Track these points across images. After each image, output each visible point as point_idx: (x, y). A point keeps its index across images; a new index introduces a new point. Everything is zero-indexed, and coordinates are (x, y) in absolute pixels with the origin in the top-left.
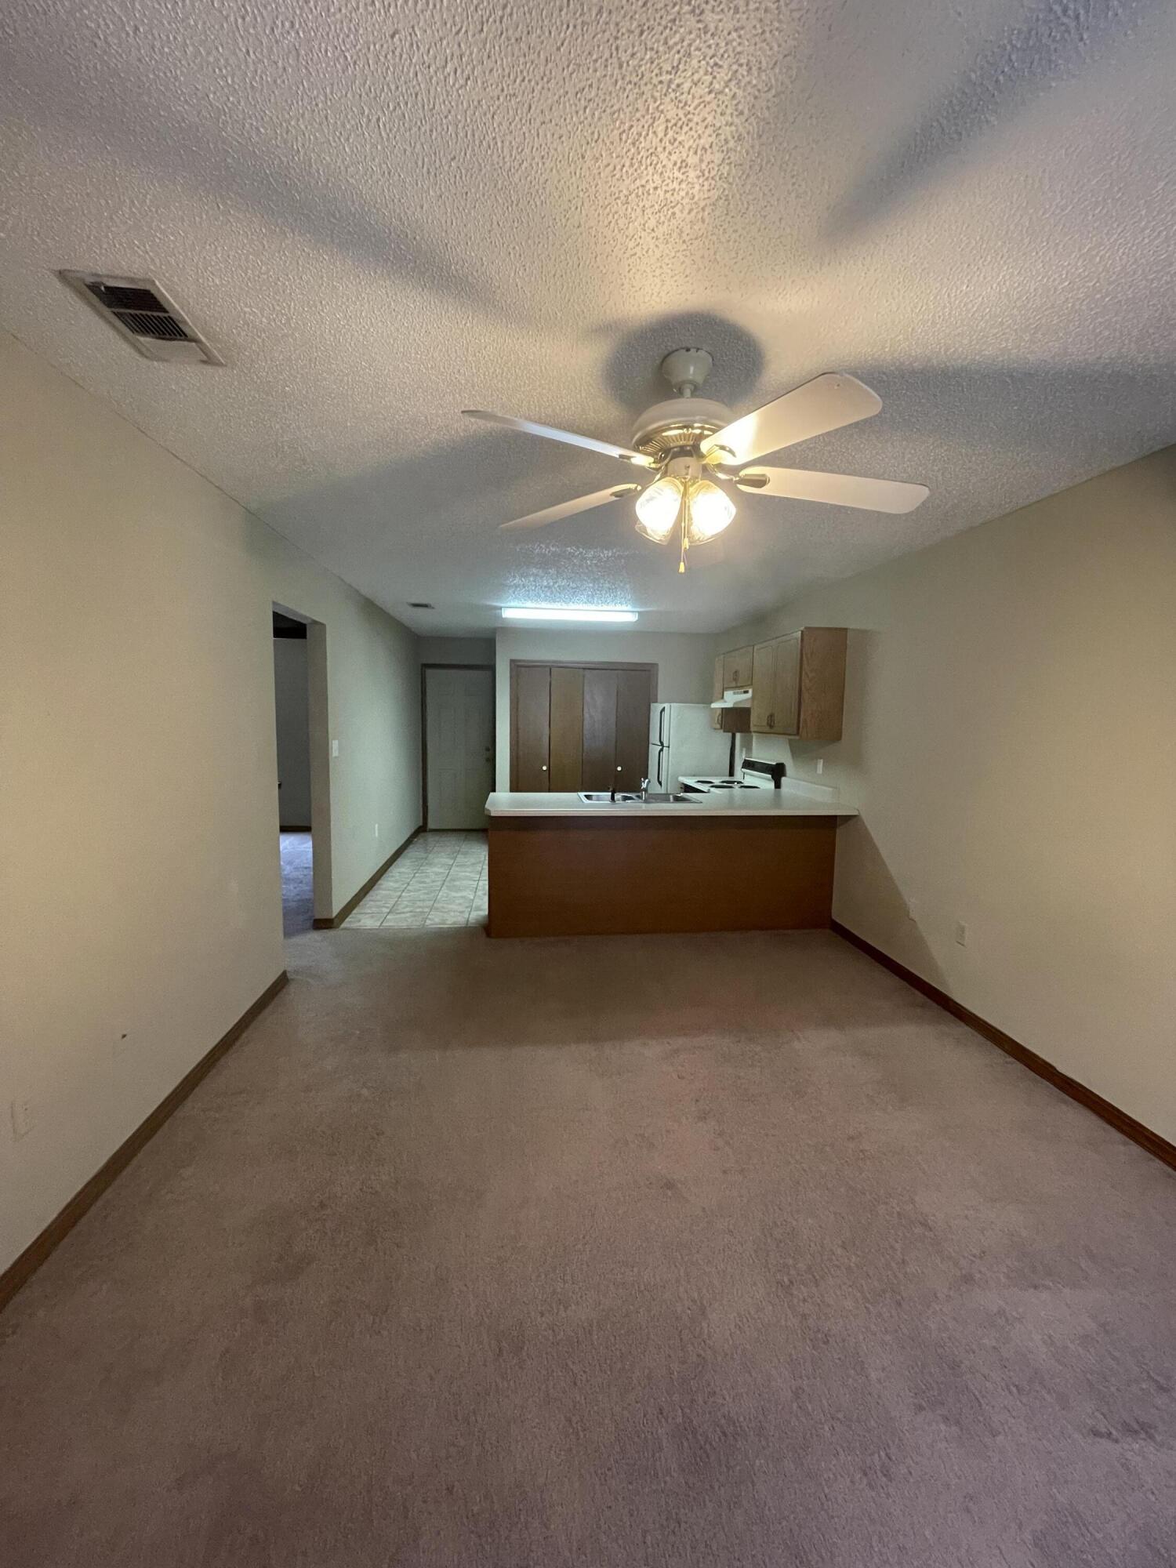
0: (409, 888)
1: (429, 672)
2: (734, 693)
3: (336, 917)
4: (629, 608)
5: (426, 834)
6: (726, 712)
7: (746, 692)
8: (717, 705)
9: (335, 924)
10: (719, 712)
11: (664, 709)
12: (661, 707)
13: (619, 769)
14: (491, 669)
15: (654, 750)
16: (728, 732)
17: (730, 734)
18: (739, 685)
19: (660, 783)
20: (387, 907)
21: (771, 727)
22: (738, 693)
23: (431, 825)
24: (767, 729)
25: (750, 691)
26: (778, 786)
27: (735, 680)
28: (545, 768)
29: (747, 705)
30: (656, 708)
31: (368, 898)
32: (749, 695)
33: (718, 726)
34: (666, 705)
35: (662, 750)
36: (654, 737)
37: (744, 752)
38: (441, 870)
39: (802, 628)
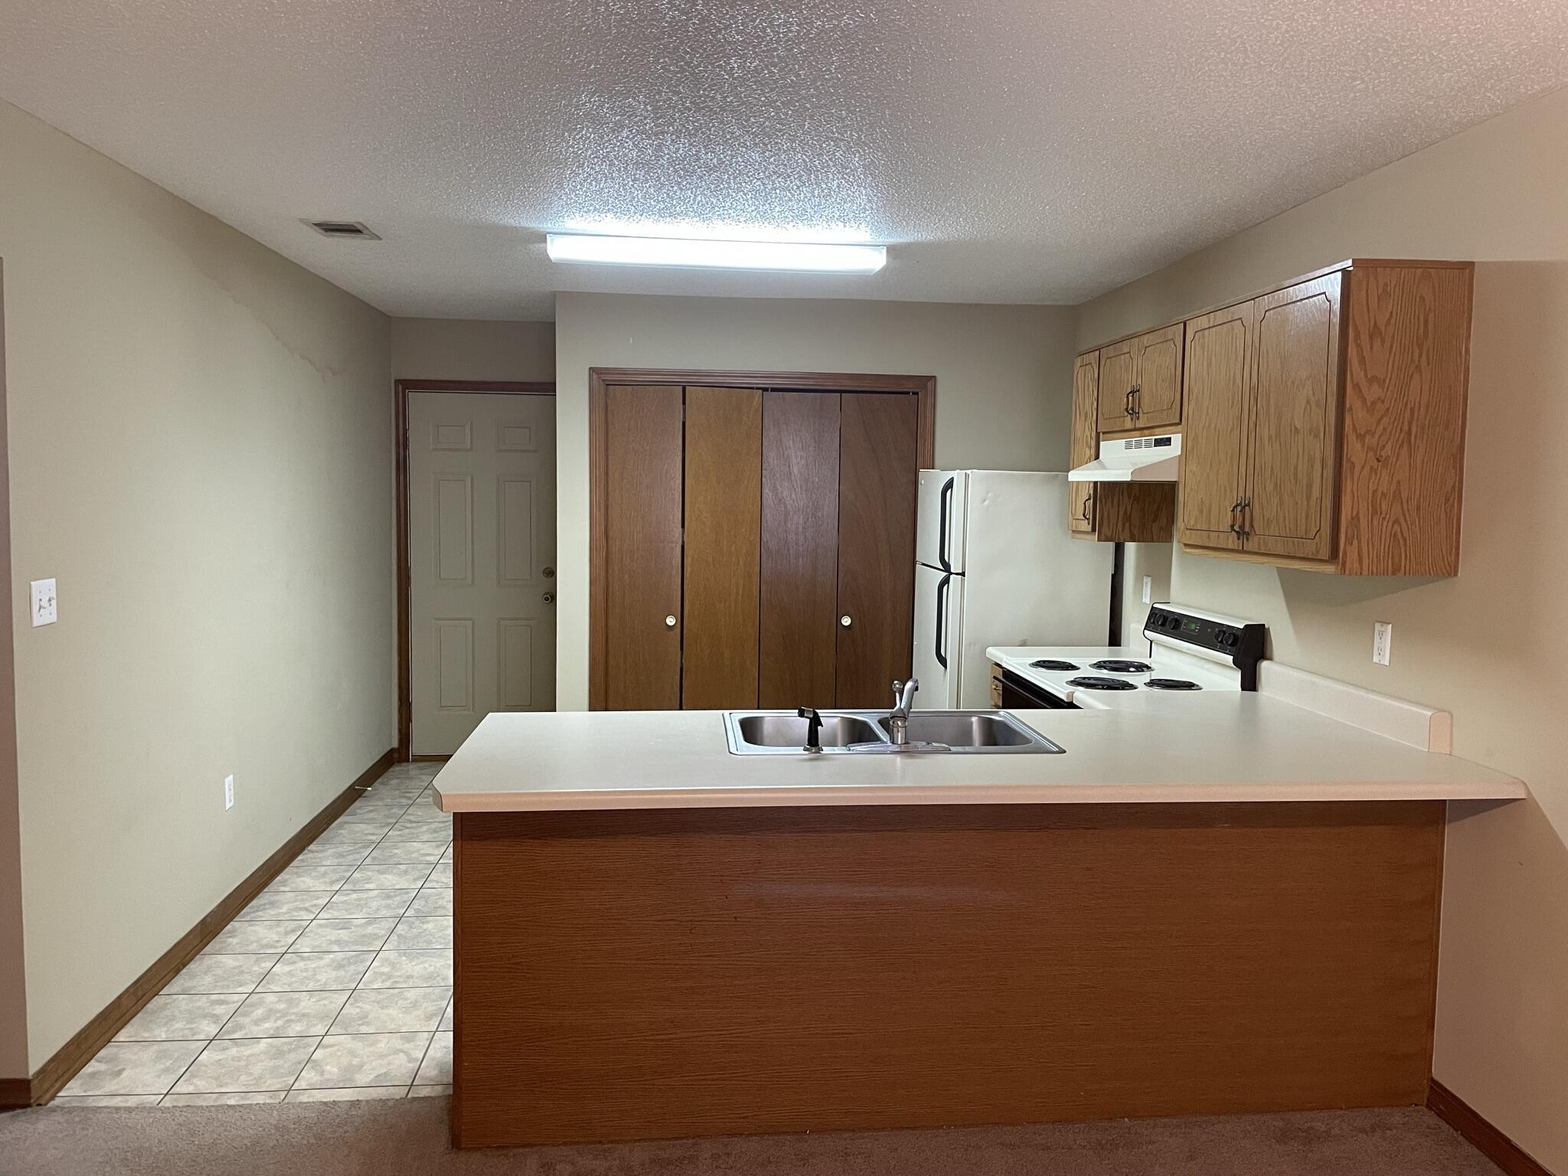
0: (304, 946)
1: (415, 398)
2: (1128, 446)
3: (43, 1071)
4: (864, 234)
5: (404, 767)
6: (1105, 492)
7: (1167, 442)
8: (1084, 475)
9: (34, 1094)
10: (1085, 493)
11: (949, 485)
12: (944, 477)
13: (846, 621)
14: (548, 388)
15: (928, 580)
16: (1107, 539)
17: (1111, 545)
18: (1140, 424)
19: (943, 661)
20: (216, 1018)
21: (1242, 533)
22: (1138, 445)
23: (417, 748)
24: (1232, 541)
25: (1177, 439)
26: (1250, 683)
27: (1133, 412)
28: (671, 621)
29: (1170, 476)
30: (932, 481)
31: (175, 986)
32: (1175, 449)
33: (1085, 526)
34: (957, 475)
35: (945, 581)
36: (928, 548)
37: (1147, 591)
38: (402, 883)
39: (1348, 263)
